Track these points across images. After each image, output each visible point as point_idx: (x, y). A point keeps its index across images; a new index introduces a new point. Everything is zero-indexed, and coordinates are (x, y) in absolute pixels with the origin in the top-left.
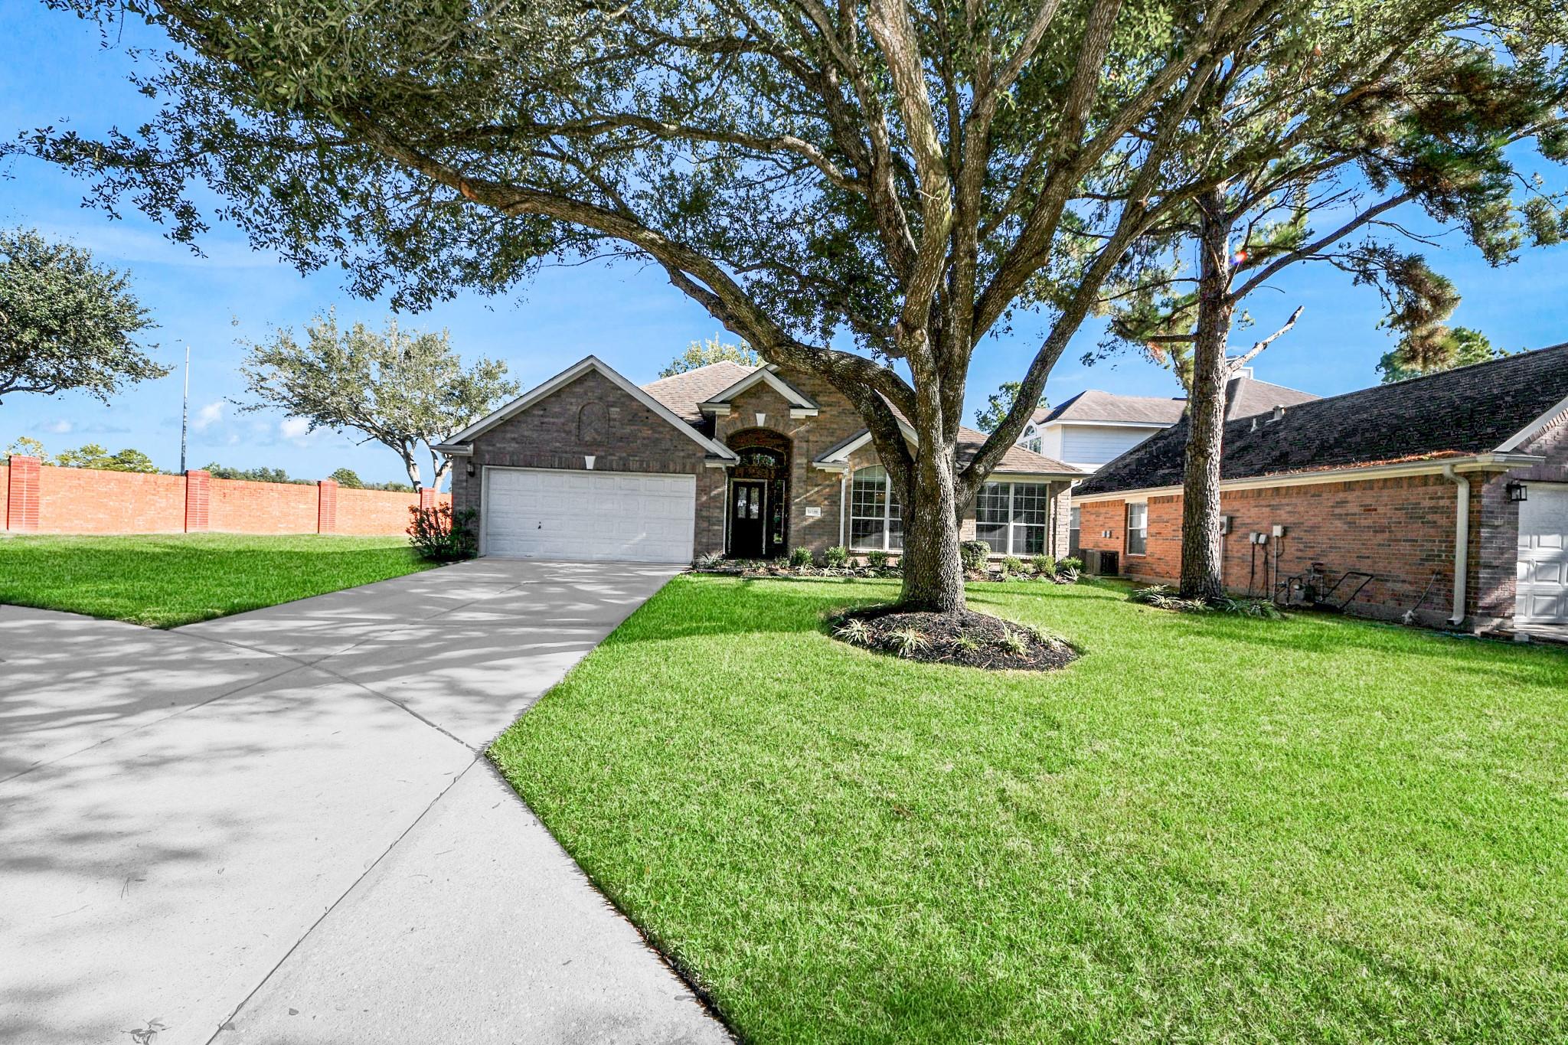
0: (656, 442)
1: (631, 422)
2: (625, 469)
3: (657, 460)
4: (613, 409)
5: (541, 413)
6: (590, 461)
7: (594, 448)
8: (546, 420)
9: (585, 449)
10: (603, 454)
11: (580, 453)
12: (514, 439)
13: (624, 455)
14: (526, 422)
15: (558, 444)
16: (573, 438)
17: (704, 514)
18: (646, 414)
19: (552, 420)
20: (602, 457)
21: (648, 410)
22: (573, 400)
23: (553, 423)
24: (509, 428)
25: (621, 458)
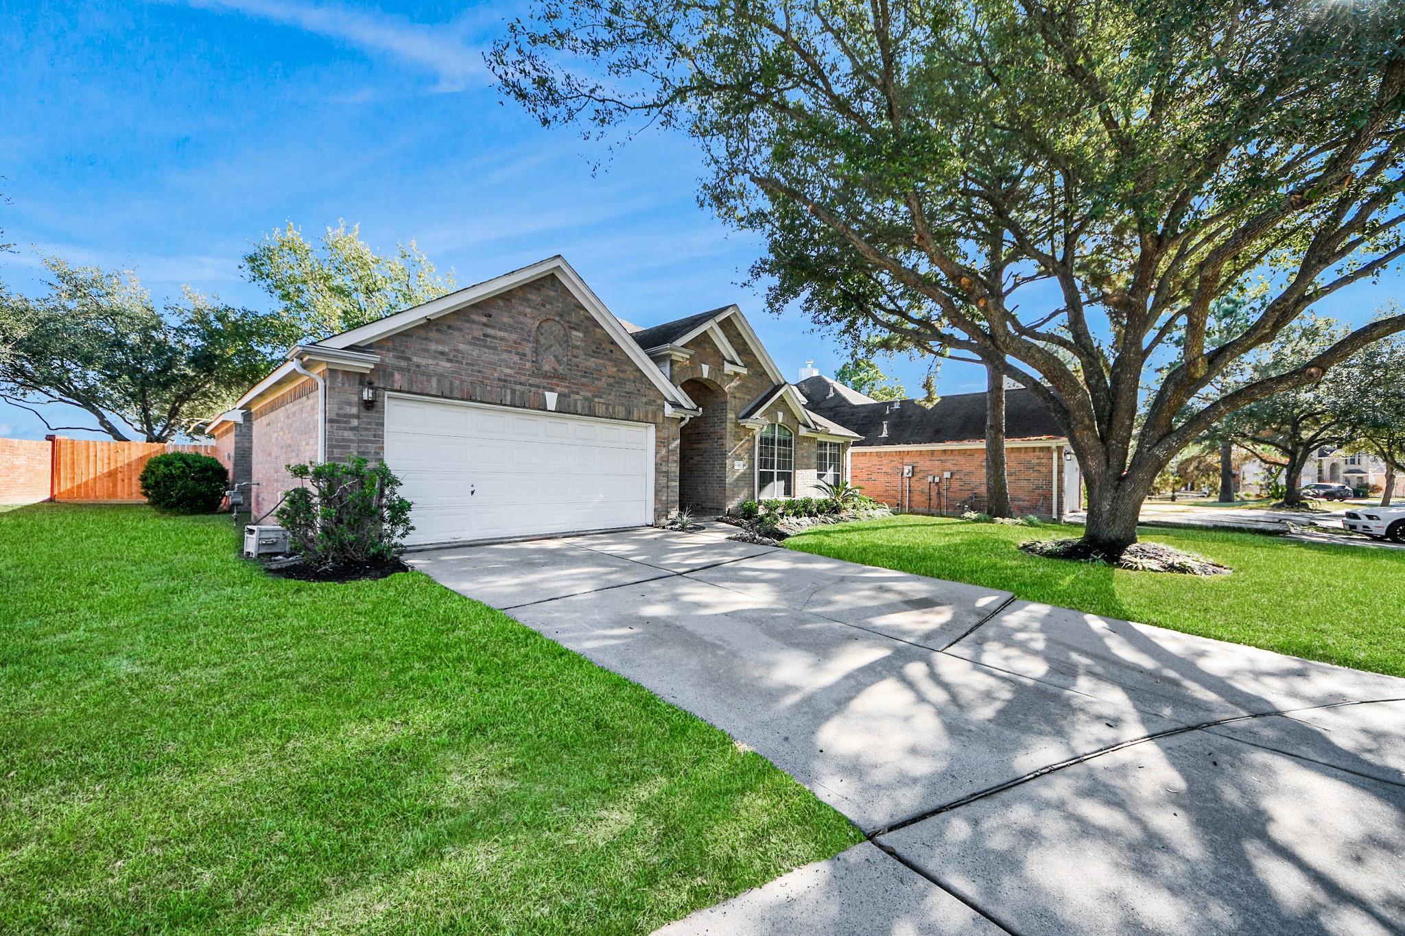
0: (621, 382)
1: (596, 353)
2: (591, 413)
3: (623, 405)
4: (575, 333)
5: (484, 319)
6: (551, 399)
7: (555, 381)
8: (490, 331)
9: (544, 382)
10: (566, 391)
11: (538, 386)
12: (442, 353)
13: (589, 395)
14: (460, 330)
15: (508, 371)
16: (528, 365)
17: (664, 469)
18: (612, 347)
19: (501, 334)
20: (565, 395)
21: (613, 342)
22: (528, 310)
23: (502, 339)
24: (433, 335)
25: (586, 399)
